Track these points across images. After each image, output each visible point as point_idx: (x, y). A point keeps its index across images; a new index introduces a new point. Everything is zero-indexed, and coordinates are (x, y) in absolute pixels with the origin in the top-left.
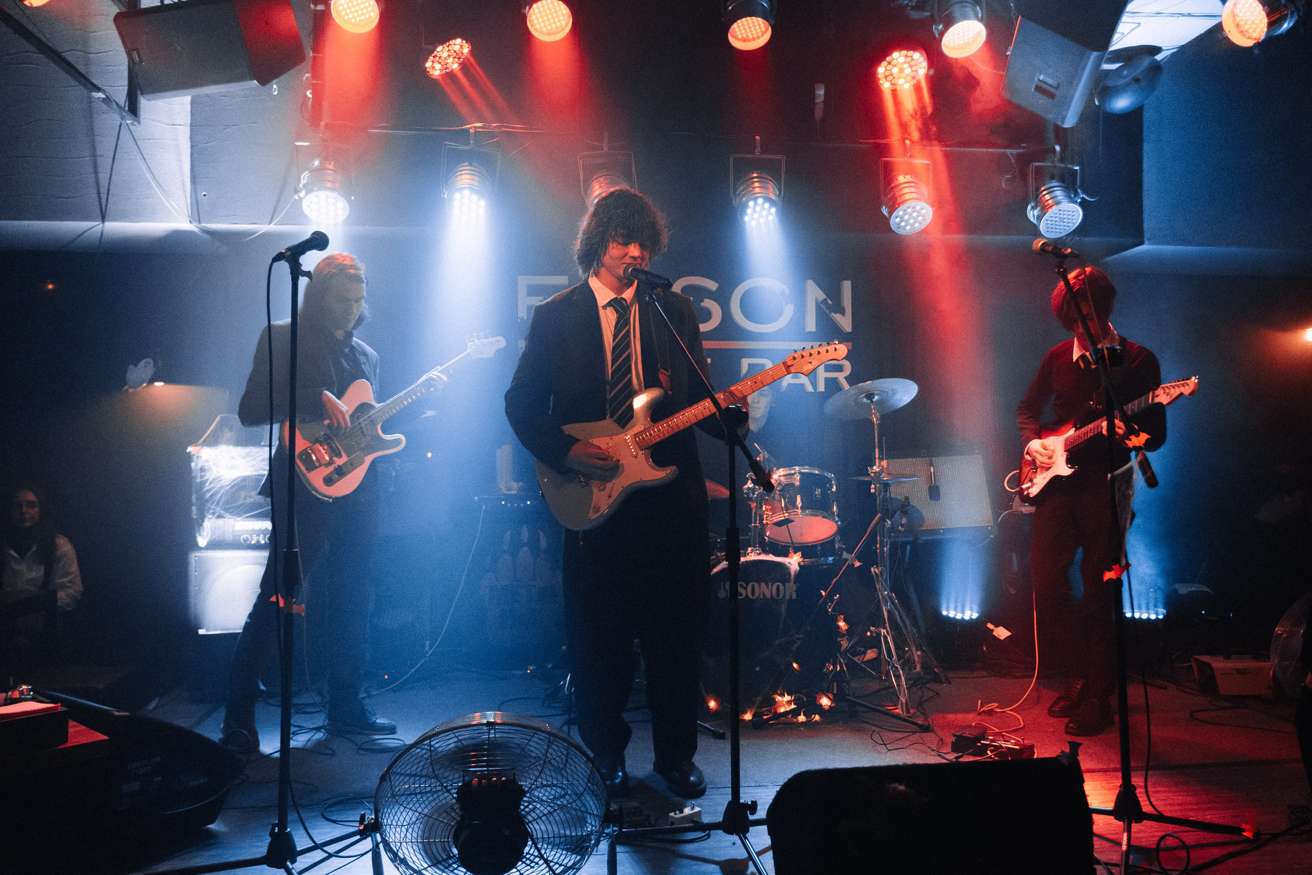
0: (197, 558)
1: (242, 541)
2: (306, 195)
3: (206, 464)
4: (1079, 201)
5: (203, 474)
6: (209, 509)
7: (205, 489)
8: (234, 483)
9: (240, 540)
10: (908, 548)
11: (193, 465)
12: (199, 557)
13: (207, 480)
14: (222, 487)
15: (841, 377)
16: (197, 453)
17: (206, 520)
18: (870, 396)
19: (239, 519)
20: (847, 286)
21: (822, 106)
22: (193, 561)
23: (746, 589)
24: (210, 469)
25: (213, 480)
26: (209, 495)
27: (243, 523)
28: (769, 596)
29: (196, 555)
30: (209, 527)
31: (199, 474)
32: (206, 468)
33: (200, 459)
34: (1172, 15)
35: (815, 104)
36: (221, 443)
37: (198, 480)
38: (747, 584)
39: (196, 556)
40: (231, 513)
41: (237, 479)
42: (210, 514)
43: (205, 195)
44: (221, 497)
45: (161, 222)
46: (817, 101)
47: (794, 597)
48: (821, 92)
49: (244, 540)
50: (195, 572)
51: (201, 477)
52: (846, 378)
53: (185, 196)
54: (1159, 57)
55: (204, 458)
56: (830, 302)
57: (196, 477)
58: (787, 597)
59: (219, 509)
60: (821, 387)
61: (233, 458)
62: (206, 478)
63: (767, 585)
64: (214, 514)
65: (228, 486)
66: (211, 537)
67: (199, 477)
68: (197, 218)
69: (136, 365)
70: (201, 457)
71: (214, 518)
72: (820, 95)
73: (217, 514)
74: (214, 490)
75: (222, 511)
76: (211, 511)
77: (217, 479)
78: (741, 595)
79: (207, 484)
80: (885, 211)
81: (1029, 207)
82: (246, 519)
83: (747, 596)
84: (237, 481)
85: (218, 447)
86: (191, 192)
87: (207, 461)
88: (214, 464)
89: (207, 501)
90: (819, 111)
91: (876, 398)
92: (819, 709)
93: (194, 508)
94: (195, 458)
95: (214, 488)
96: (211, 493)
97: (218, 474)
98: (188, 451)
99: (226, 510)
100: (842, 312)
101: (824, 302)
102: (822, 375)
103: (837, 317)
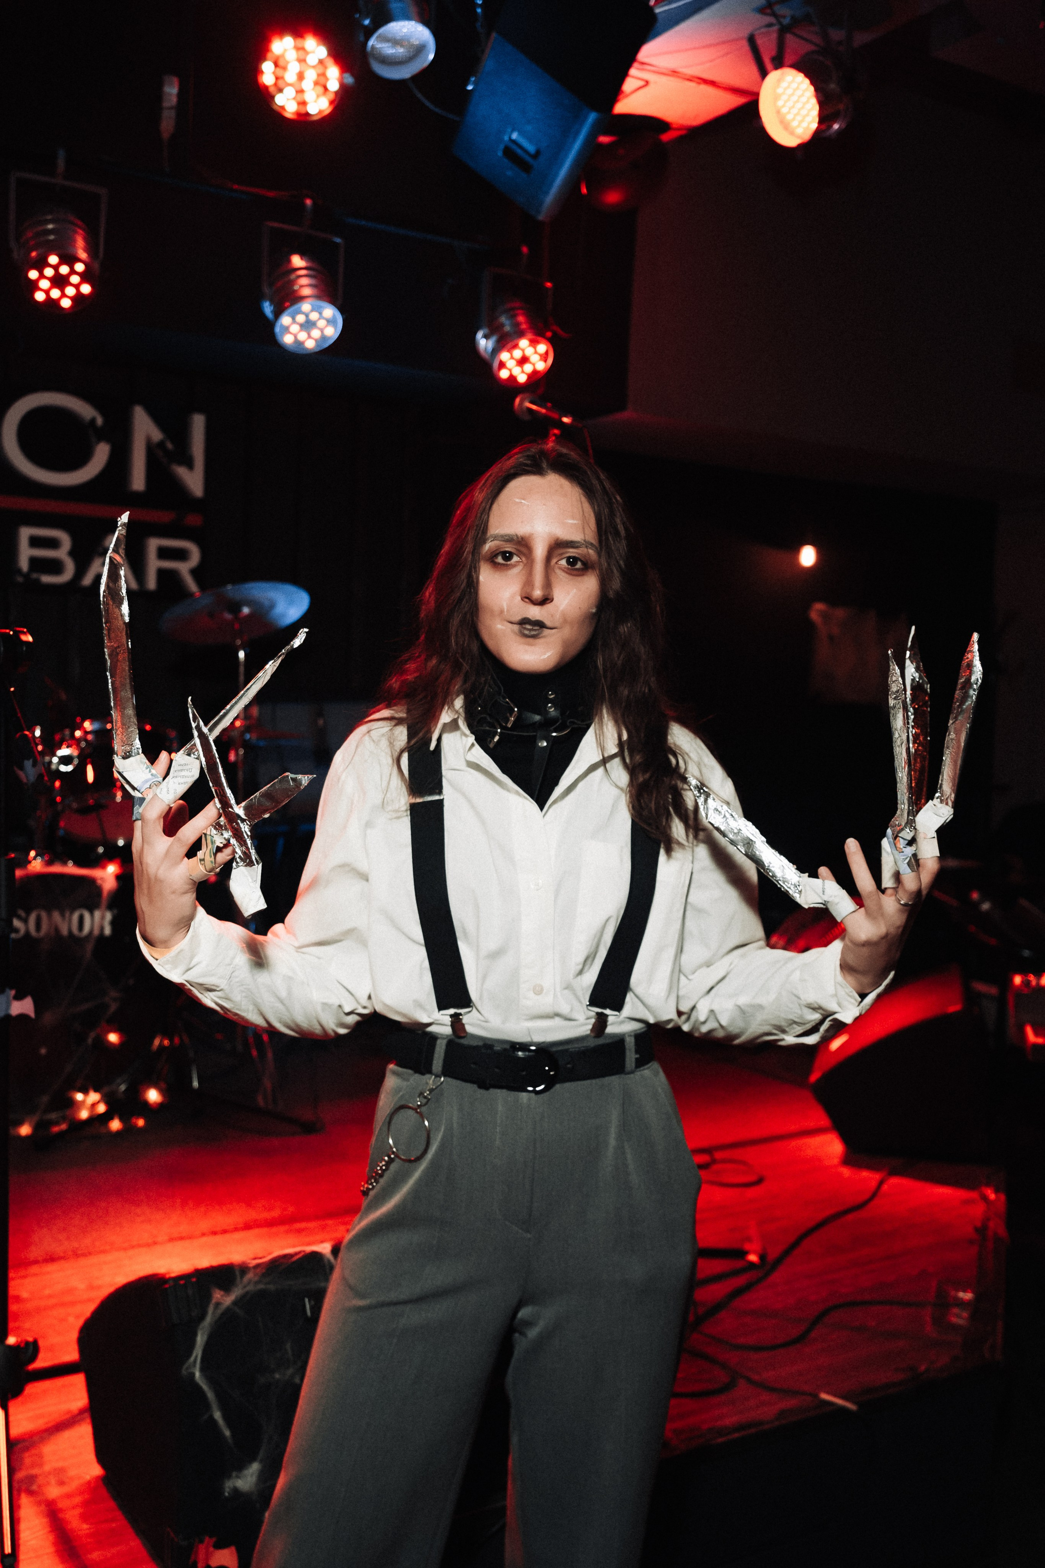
4: (549, 334)
10: (281, 842)
15: (184, 568)
18: (235, 607)
20: (198, 423)
21: (173, 113)
23: (25, 921)
28: (65, 932)
34: (690, 79)
35: (160, 109)
38: (28, 913)
46: (166, 104)
47: (108, 931)
48: (172, 90)
52: (194, 572)
54: (666, 137)
56: (170, 446)
58: (96, 932)
60: (152, 584)
63: (63, 915)
72: (170, 94)
78: (17, 931)
80: (268, 308)
81: (480, 334)
83: (27, 934)
90: (168, 123)
91: (246, 610)
92: (145, 1108)
100: (189, 463)
101: (161, 444)
102: (154, 564)
103: (181, 471)
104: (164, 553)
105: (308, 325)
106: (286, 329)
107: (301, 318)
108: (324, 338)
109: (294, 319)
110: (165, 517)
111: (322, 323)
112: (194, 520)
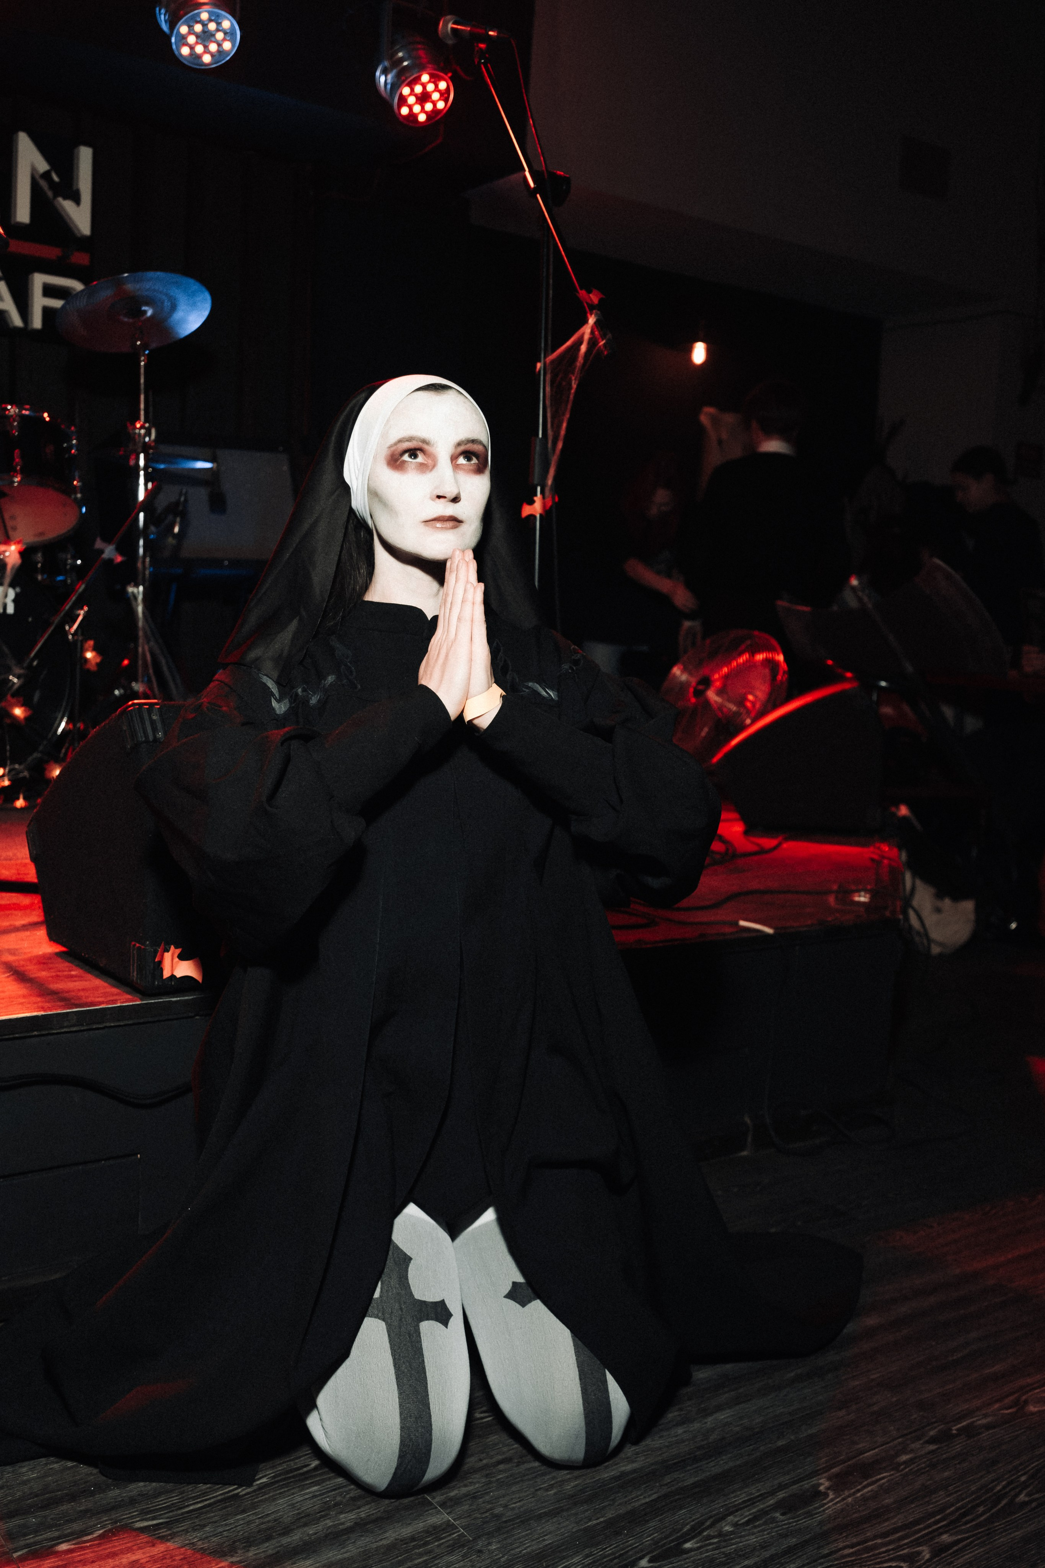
4: (450, 71)
18: (138, 307)
20: (85, 156)
47: (10, 610)
60: (37, 323)
80: (163, 18)
81: (378, 70)
91: (149, 311)
100: (76, 198)
101: (46, 175)
102: (39, 302)
103: (68, 205)
104: (49, 291)
105: (206, 37)
106: (183, 39)
107: (198, 28)
108: (221, 52)
109: (190, 27)
110: (51, 252)
111: (220, 36)
112: (81, 259)
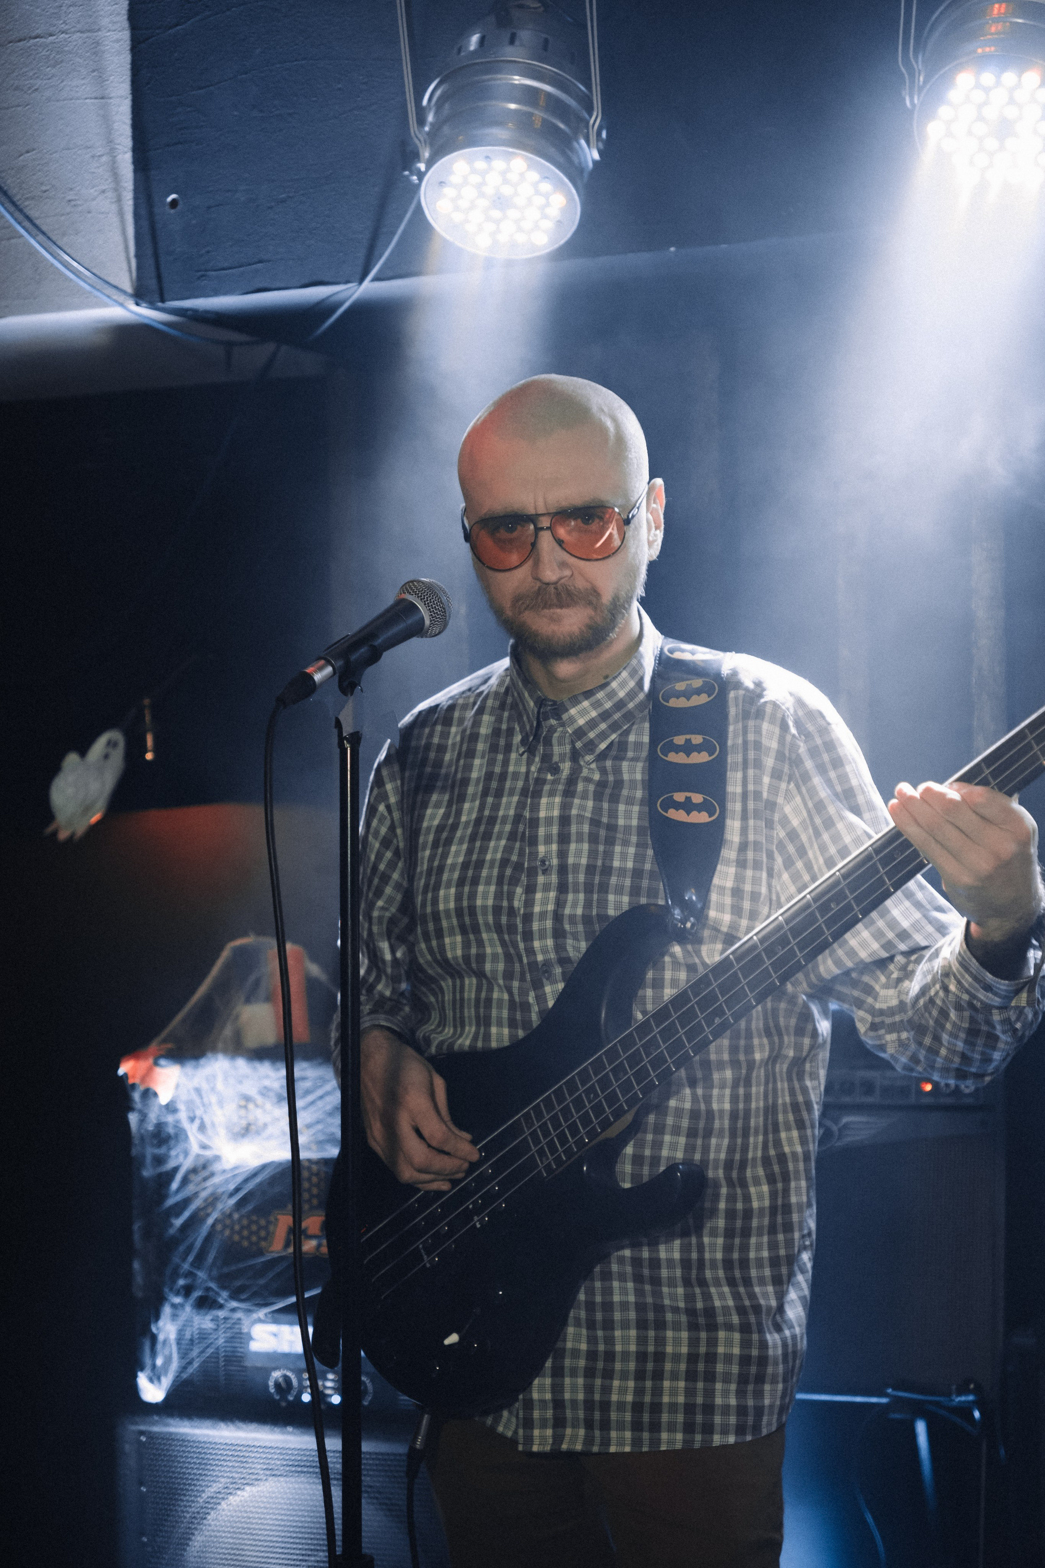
0: (143, 1439)
1: (272, 1390)
2: (430, 163)
3: (170, 1119)
5: (162, 1151)
6: (175, 1275)
7: (170, 1202)
8: (250, 1186)
9: (267, 1386)
11: (133, 1118)
12: (151, 1436)
13: (176, 1169)
14: (213, 1200)
16: (143, 1079)
17: (167, 1310)
19: (262, 1313)
22: (127, 1447)
24: (180, 1135)
25: (194, 1171)
26: (178, 1222)
27: (273, 1328)
29: (143, 1428)
30: (173, 1336)
31: (150, 1151)
32: (171, 1130)
33: (152, 1101)
36: (214, 1049)
37: (147, 1173)
39: (142, 1433)
40: (235, 1295)
41: (255, 1174)
42: (177, 1294)
43: (174, 203)
44: (208, 1239)
45: (59, 308)
49: (277, 1385)
50: (141, 1484)
51: (160, 1160)
53: (121, 213)
55: (164, 1097)
57: (140, 1162)
59: (201, 1275)
61: (247, 1099)
62: (171, 1164)
64: (187, 1291)
65: (231, 1195)
66: (183, 1369)
67: (149, 1160)
68: (153, 283)
69: (83, 752)
70: (155, 1094)
71: (188, 1308)
73: (197, 1294)
74: (193, 1207)
75: (213, 1285)
76: (181, 1282)
77: (203, 1168)
79: (175, 1185)
82: (282, 1317)
84: (258, 1180)
85: (202, 1061)
86: (136, 198)
87: (171, 1108)
88: (192, 1119)
89: (175, 1242)
93: (136, 1265)
94: (136, 1096)
95: (186, 1202)
96: (186, 1214)
97: (208, 1153)
98: (121, 1071)
99: (224, 1281)
